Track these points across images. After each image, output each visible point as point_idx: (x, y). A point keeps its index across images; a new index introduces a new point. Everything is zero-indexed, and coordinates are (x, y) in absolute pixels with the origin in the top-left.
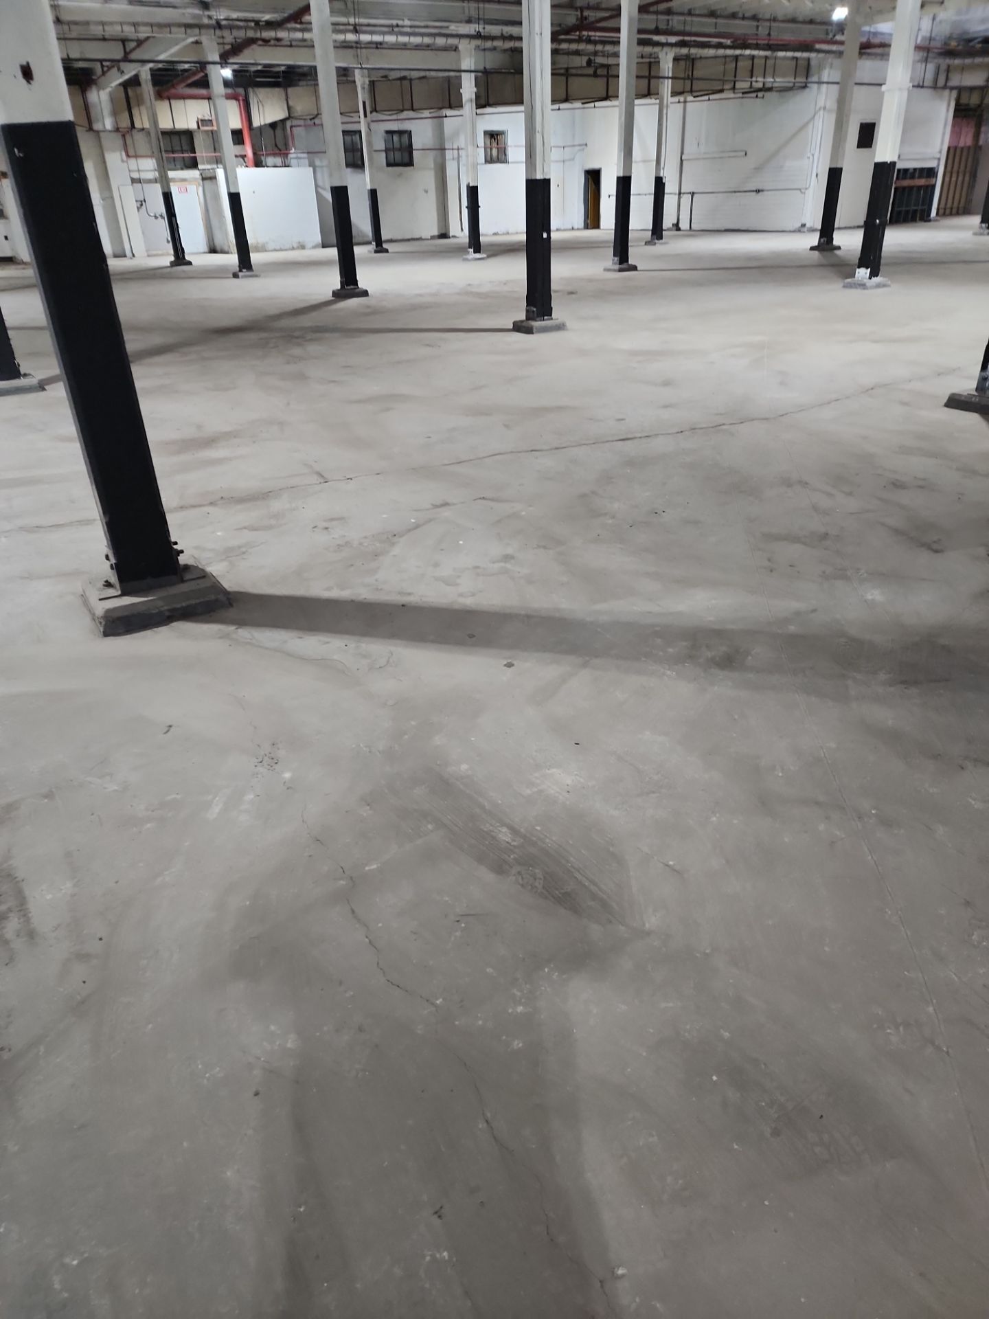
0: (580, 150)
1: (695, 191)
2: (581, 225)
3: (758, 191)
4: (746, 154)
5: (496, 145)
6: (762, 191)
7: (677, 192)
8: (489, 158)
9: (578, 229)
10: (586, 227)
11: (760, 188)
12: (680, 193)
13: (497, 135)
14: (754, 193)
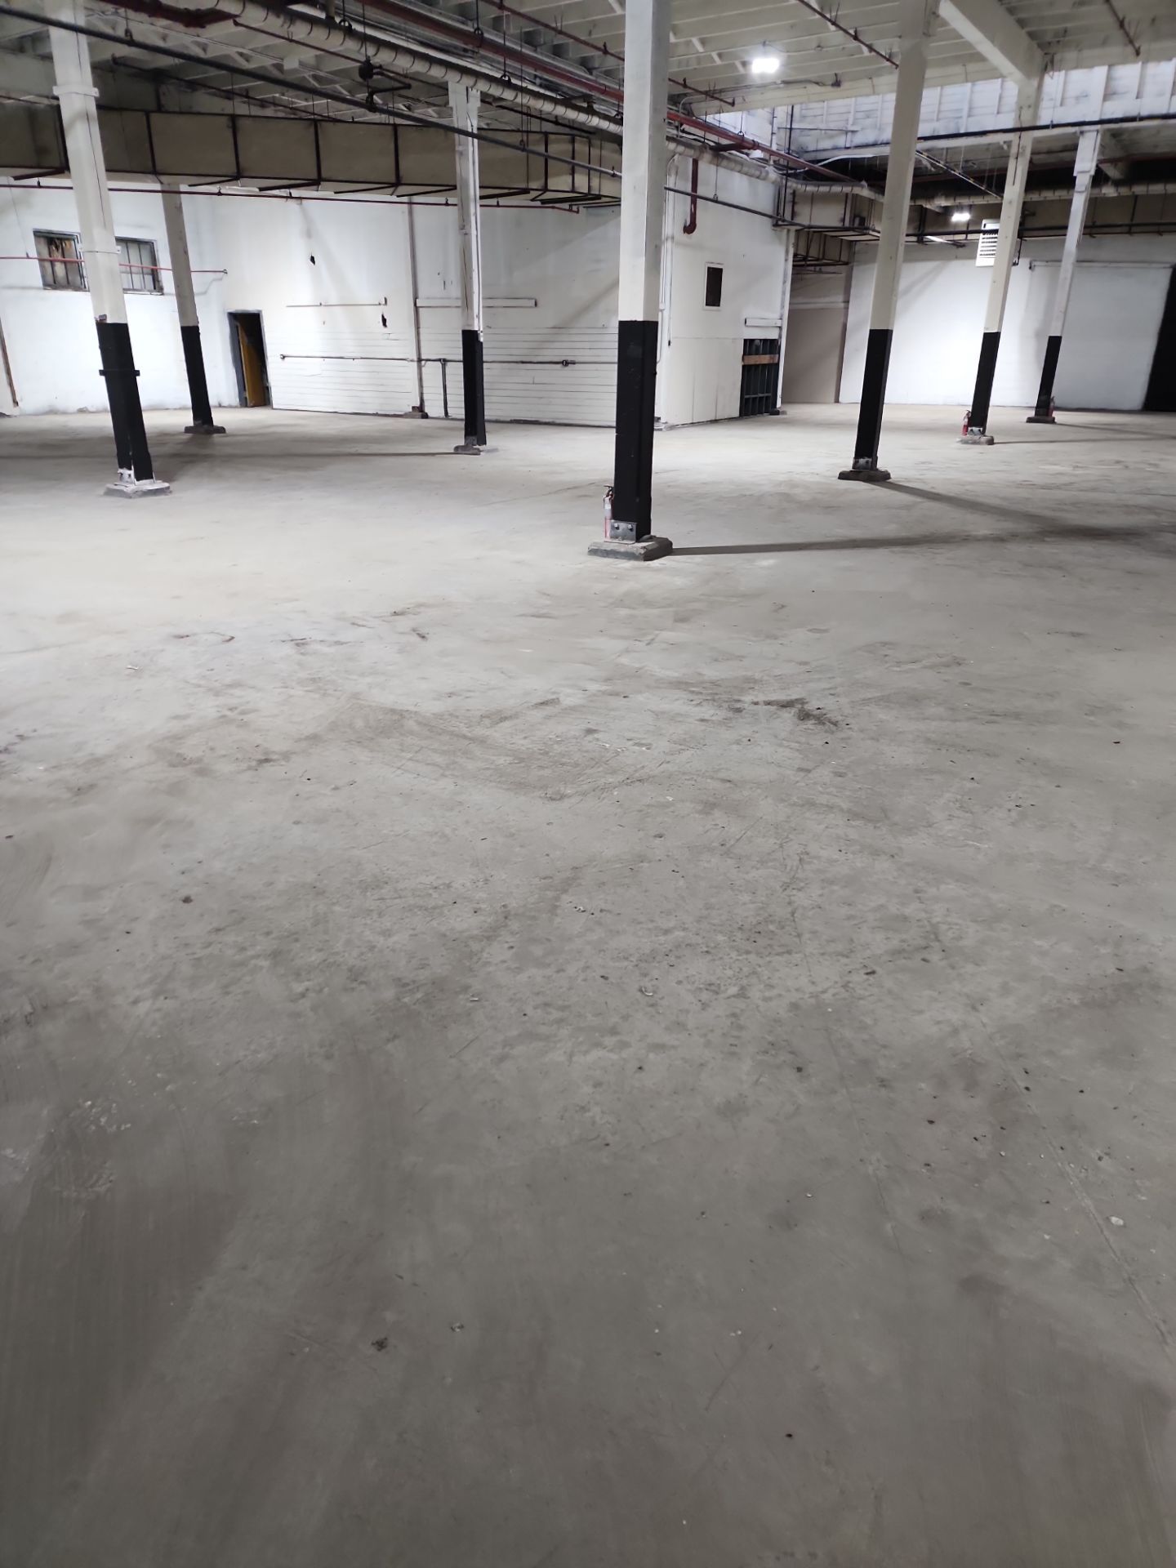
0: (214, 280)
1: (448, 357)
2: (235, 401)
3: (566, 363)
4: (536, 305)
5: (60, 258)
6: (574, 363)
7: (416, 359)
8: (50, 279)
9: (230, 407)
10: (244, 403)
11: (569, 359)
12: (420, 360)
13: (61, 240)
14: (559, 366)
